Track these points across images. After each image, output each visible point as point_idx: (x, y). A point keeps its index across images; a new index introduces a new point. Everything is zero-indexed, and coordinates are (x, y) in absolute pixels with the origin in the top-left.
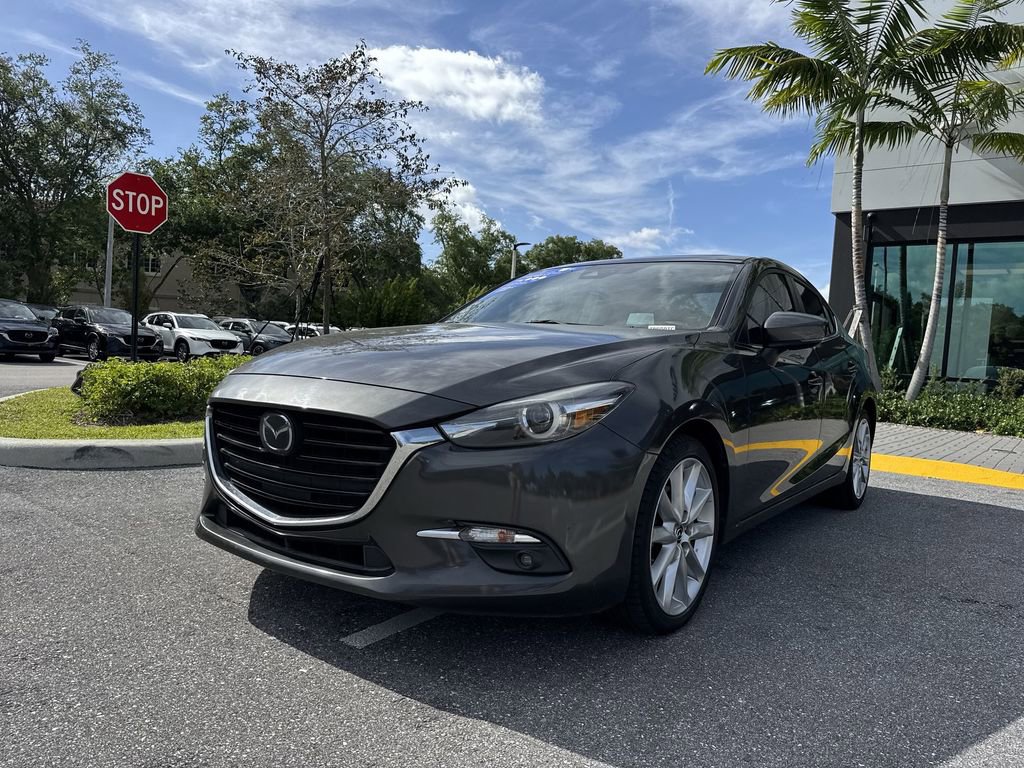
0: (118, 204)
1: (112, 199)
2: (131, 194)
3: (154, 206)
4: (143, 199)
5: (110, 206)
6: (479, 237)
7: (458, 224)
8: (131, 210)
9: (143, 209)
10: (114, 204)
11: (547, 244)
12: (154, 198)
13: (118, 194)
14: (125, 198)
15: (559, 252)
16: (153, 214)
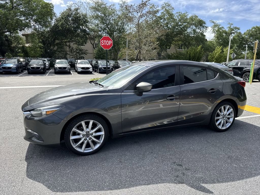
0: (103, 44)
1: (101, 43)
2: (105, 41)
3: (110, 43)
4: (107, 42)
5: (101, 44)
6: (227, 30)
7: (220, 27)
8: (105, 45)
9: (108, 44)
10: (102, 44)
11: (252, 29)
12: (110, 41)
13: (102, 41)
14: (104, 42)
15: (257, 31)
16: (110, 45)
